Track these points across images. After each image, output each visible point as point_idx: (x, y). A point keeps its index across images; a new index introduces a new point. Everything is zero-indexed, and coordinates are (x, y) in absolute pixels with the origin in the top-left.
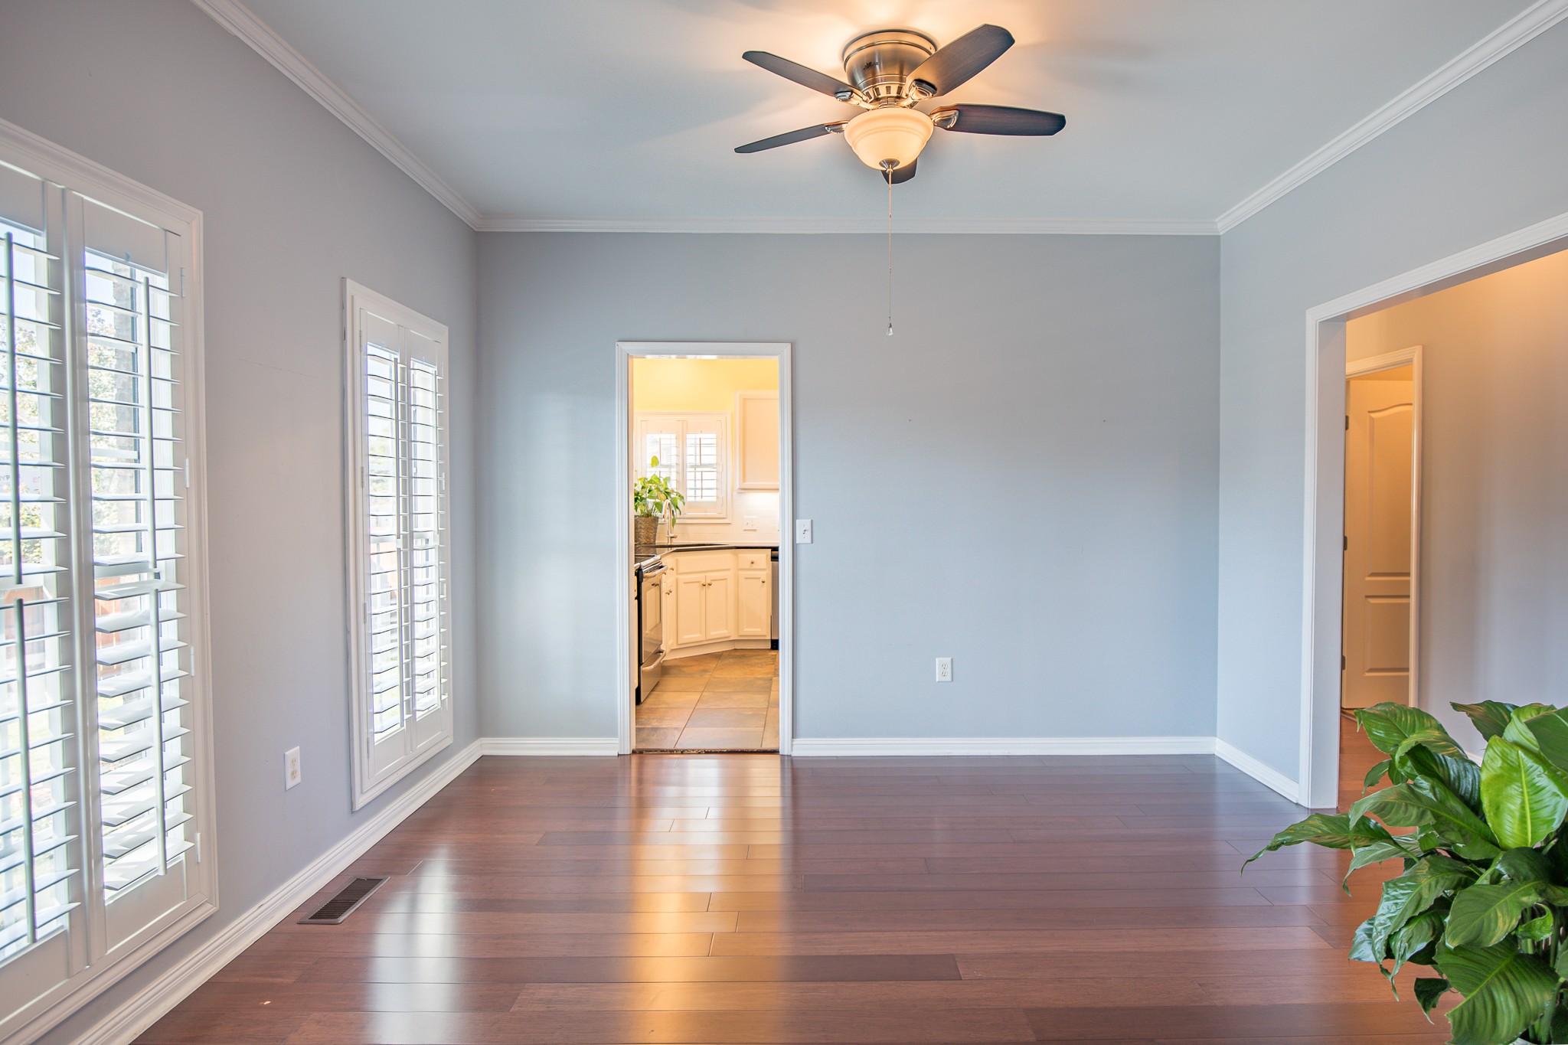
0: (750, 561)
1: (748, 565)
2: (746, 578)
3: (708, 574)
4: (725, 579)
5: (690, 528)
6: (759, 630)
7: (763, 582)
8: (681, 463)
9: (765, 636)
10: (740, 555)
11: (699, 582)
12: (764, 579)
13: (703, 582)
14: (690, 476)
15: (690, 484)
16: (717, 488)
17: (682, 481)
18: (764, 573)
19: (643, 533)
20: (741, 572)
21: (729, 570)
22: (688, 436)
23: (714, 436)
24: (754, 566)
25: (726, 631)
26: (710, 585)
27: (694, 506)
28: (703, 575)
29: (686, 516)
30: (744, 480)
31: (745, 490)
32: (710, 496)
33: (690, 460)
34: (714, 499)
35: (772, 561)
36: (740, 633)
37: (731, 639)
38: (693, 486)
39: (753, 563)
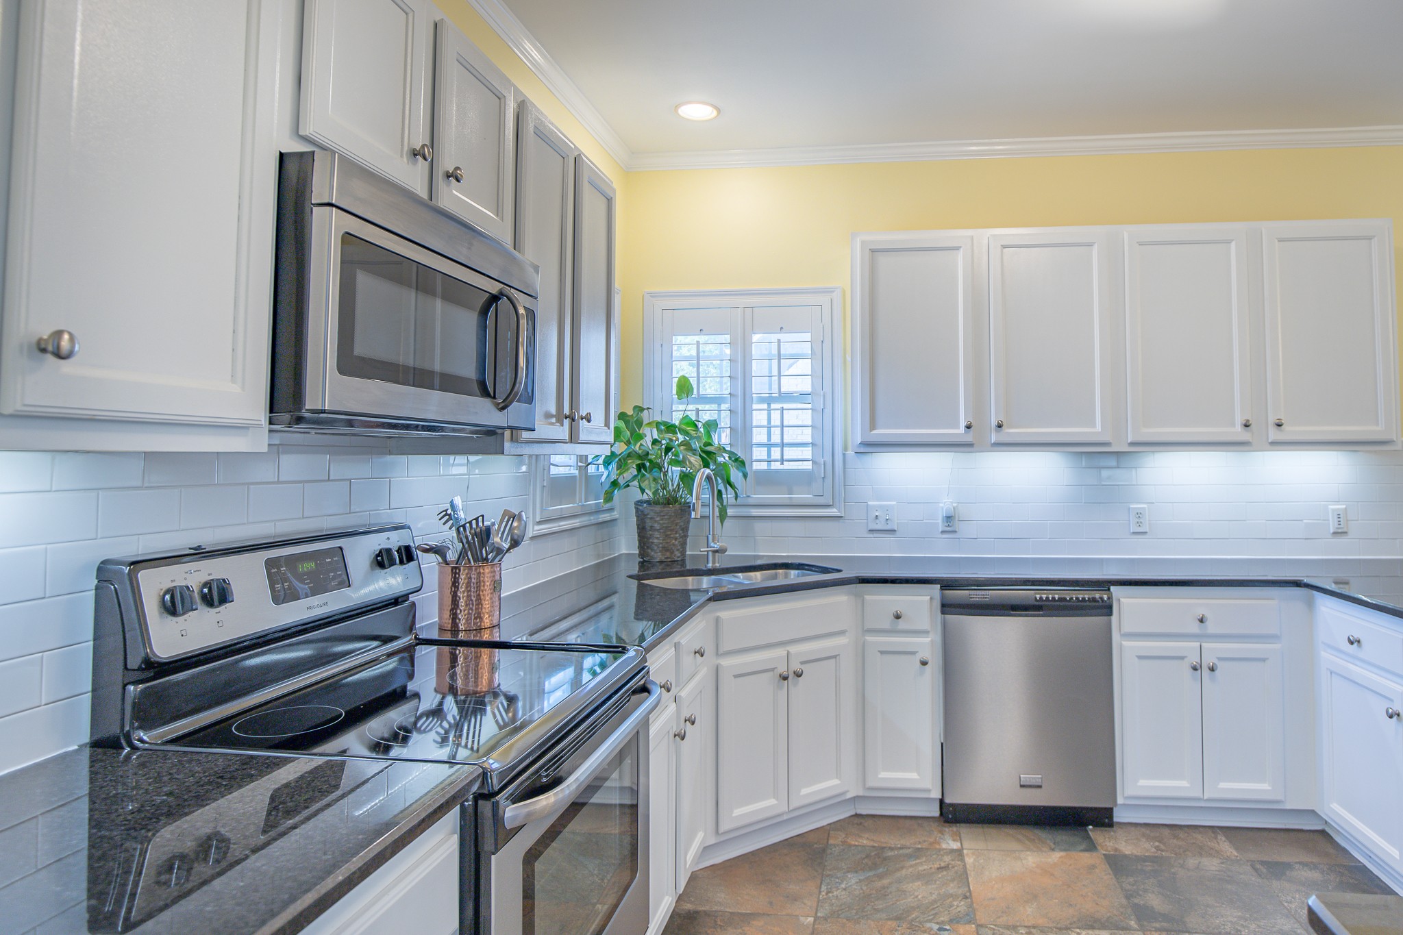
0: (894, 610)
1: (887, 623)
2: (882, 652)
3: (793, 649)
4: (835, 657)
5: (758, 525)
6: (914, 776)
7: (924, 663)
8: (740, 393)
9: (929, 791)
10: (867, 597)
11: (773, 670)
12: (925, 654)
13: (782, 669)
14: (759, 418)
15: (759, 436)
16: (813, 444)
17: (742, 430)
18: (926, 640)
19: (657, 539)
20: (870, 639)
21: (843, 632)
22: (756, 338)
23: (808, 336)
24: (902, 625)
25: (836, 782)
26: (798, 675)
27: (769, 479)
28: (781, 652)
29: (750, 501)
30: (873, 426)
31: (872, 446)
32: (800, 459)
33: (759, 386)
34: (808, 466)
35: (943, 613)
36: (870, 784)
37: (849, 796)
38: (764, 439)
39: (898, 617)
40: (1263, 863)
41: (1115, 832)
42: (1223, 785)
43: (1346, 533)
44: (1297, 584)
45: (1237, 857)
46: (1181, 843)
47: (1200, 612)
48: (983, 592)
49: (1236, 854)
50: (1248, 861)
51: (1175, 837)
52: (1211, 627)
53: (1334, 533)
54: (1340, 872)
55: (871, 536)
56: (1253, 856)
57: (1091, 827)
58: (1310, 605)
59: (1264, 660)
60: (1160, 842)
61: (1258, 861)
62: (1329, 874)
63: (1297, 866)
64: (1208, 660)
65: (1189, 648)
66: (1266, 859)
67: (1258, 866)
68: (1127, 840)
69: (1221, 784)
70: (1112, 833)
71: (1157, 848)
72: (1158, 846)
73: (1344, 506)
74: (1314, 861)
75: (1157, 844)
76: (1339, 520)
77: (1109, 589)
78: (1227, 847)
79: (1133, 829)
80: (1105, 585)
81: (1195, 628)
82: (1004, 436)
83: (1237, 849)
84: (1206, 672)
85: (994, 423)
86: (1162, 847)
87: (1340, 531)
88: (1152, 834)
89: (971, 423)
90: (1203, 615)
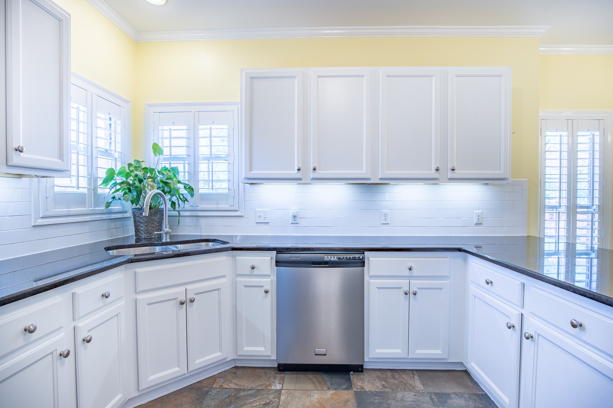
0: (251, 266)
1: (248, 271)
2: (245, 286)
3: (189, 287)
4: (218, 289)
5: (202, 220)
6: (262, 349)
7: (267, 291)
8: (192, 154)
9: (270, 356)
10: (237, 258)
11: (176, 299)
12: (267, 287)
13: (183, 299)
14: (203, 167)
15: (202, 176)
16: (229, 180)
17: (194, 173)
18: (268, 280)
20: (239, 279)
21: (224, 276)
22: (200, 127)
23: (226, 126)
24: (255, 272)
25: (219, 354)
26: (192, 301)
28: (182, 289)
30: (251, 169)
31: (253, 181)
32: (222, 187)
33: (204, 151)
34: (226, 191)
35: (276, 266)
36: (239, 353)
37: (228, 360)
38: (206, 178)
39: (253, 268)
40: (436, 394)
41: (364, 375)
42: (418, 351)
43: (481, 224)
44: (460, 250)
45: (423, 390)
46: (396, 382)
47: (409, 265)
48: (298, 255)
49: (423, 389)
50: (428, 393)
51: (393, 377)
52: (415, 272)
53: (476, 224)
54: (474, 399)
55: (257, 225)
56: (431, 390)
57: (352, 372)
58: (465, 260)
59: (441, 289)
60: (385, 381)
61: (433, 393)
62: (468, 401)
63: (453, 396)
64: (413, 289)
65: (403, 283)
66: (437, 391)
67: (433, 397)
68: (369, 381)
69: (417, 351)
70: (362, 376)
71: (383, 386)
72: (384, 384)
73: (481, 211)
74: (461, 391)
75: (384, 383)
76: (479, 218)
77: (364, 253)
78: (418, 383)
79: (373, 373)
80: (362, 251)
81: (407, 273)
82: (317, 174)
83: (423, 385)
84: (412, 295)
85: (312, 168)
86: (386, 385)
87: (479, 223)
88: (382, 376)
89: (300, 168)
90: (411, 266)
